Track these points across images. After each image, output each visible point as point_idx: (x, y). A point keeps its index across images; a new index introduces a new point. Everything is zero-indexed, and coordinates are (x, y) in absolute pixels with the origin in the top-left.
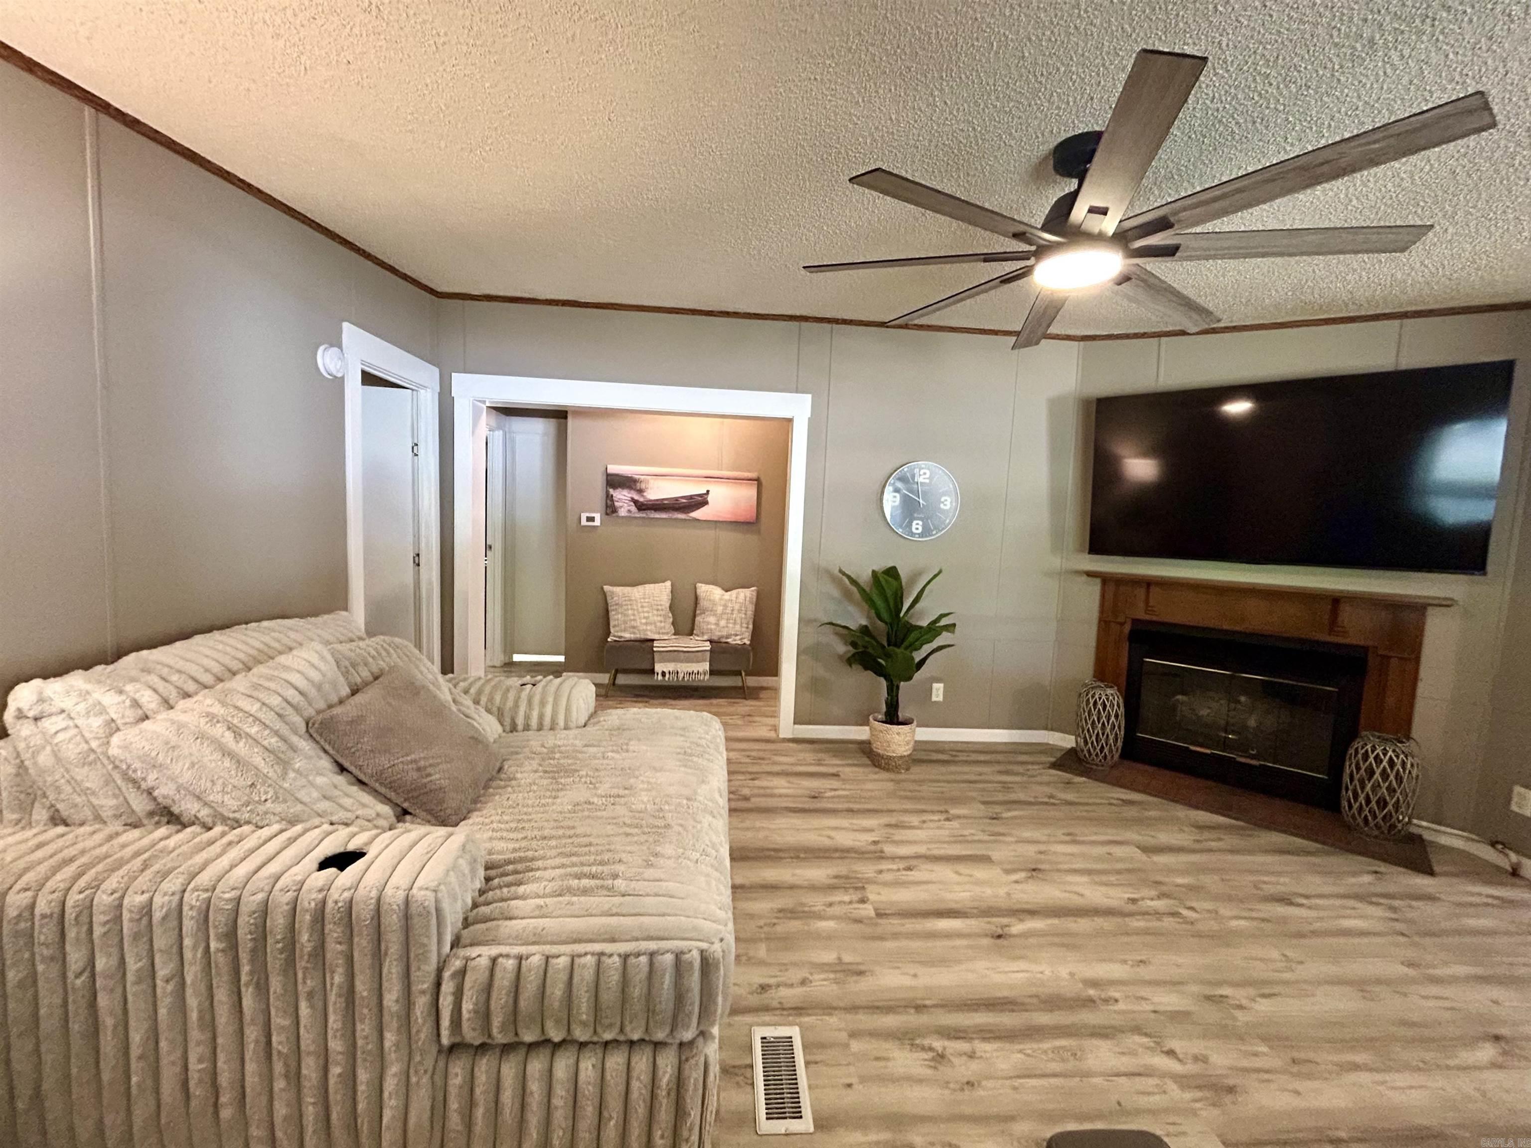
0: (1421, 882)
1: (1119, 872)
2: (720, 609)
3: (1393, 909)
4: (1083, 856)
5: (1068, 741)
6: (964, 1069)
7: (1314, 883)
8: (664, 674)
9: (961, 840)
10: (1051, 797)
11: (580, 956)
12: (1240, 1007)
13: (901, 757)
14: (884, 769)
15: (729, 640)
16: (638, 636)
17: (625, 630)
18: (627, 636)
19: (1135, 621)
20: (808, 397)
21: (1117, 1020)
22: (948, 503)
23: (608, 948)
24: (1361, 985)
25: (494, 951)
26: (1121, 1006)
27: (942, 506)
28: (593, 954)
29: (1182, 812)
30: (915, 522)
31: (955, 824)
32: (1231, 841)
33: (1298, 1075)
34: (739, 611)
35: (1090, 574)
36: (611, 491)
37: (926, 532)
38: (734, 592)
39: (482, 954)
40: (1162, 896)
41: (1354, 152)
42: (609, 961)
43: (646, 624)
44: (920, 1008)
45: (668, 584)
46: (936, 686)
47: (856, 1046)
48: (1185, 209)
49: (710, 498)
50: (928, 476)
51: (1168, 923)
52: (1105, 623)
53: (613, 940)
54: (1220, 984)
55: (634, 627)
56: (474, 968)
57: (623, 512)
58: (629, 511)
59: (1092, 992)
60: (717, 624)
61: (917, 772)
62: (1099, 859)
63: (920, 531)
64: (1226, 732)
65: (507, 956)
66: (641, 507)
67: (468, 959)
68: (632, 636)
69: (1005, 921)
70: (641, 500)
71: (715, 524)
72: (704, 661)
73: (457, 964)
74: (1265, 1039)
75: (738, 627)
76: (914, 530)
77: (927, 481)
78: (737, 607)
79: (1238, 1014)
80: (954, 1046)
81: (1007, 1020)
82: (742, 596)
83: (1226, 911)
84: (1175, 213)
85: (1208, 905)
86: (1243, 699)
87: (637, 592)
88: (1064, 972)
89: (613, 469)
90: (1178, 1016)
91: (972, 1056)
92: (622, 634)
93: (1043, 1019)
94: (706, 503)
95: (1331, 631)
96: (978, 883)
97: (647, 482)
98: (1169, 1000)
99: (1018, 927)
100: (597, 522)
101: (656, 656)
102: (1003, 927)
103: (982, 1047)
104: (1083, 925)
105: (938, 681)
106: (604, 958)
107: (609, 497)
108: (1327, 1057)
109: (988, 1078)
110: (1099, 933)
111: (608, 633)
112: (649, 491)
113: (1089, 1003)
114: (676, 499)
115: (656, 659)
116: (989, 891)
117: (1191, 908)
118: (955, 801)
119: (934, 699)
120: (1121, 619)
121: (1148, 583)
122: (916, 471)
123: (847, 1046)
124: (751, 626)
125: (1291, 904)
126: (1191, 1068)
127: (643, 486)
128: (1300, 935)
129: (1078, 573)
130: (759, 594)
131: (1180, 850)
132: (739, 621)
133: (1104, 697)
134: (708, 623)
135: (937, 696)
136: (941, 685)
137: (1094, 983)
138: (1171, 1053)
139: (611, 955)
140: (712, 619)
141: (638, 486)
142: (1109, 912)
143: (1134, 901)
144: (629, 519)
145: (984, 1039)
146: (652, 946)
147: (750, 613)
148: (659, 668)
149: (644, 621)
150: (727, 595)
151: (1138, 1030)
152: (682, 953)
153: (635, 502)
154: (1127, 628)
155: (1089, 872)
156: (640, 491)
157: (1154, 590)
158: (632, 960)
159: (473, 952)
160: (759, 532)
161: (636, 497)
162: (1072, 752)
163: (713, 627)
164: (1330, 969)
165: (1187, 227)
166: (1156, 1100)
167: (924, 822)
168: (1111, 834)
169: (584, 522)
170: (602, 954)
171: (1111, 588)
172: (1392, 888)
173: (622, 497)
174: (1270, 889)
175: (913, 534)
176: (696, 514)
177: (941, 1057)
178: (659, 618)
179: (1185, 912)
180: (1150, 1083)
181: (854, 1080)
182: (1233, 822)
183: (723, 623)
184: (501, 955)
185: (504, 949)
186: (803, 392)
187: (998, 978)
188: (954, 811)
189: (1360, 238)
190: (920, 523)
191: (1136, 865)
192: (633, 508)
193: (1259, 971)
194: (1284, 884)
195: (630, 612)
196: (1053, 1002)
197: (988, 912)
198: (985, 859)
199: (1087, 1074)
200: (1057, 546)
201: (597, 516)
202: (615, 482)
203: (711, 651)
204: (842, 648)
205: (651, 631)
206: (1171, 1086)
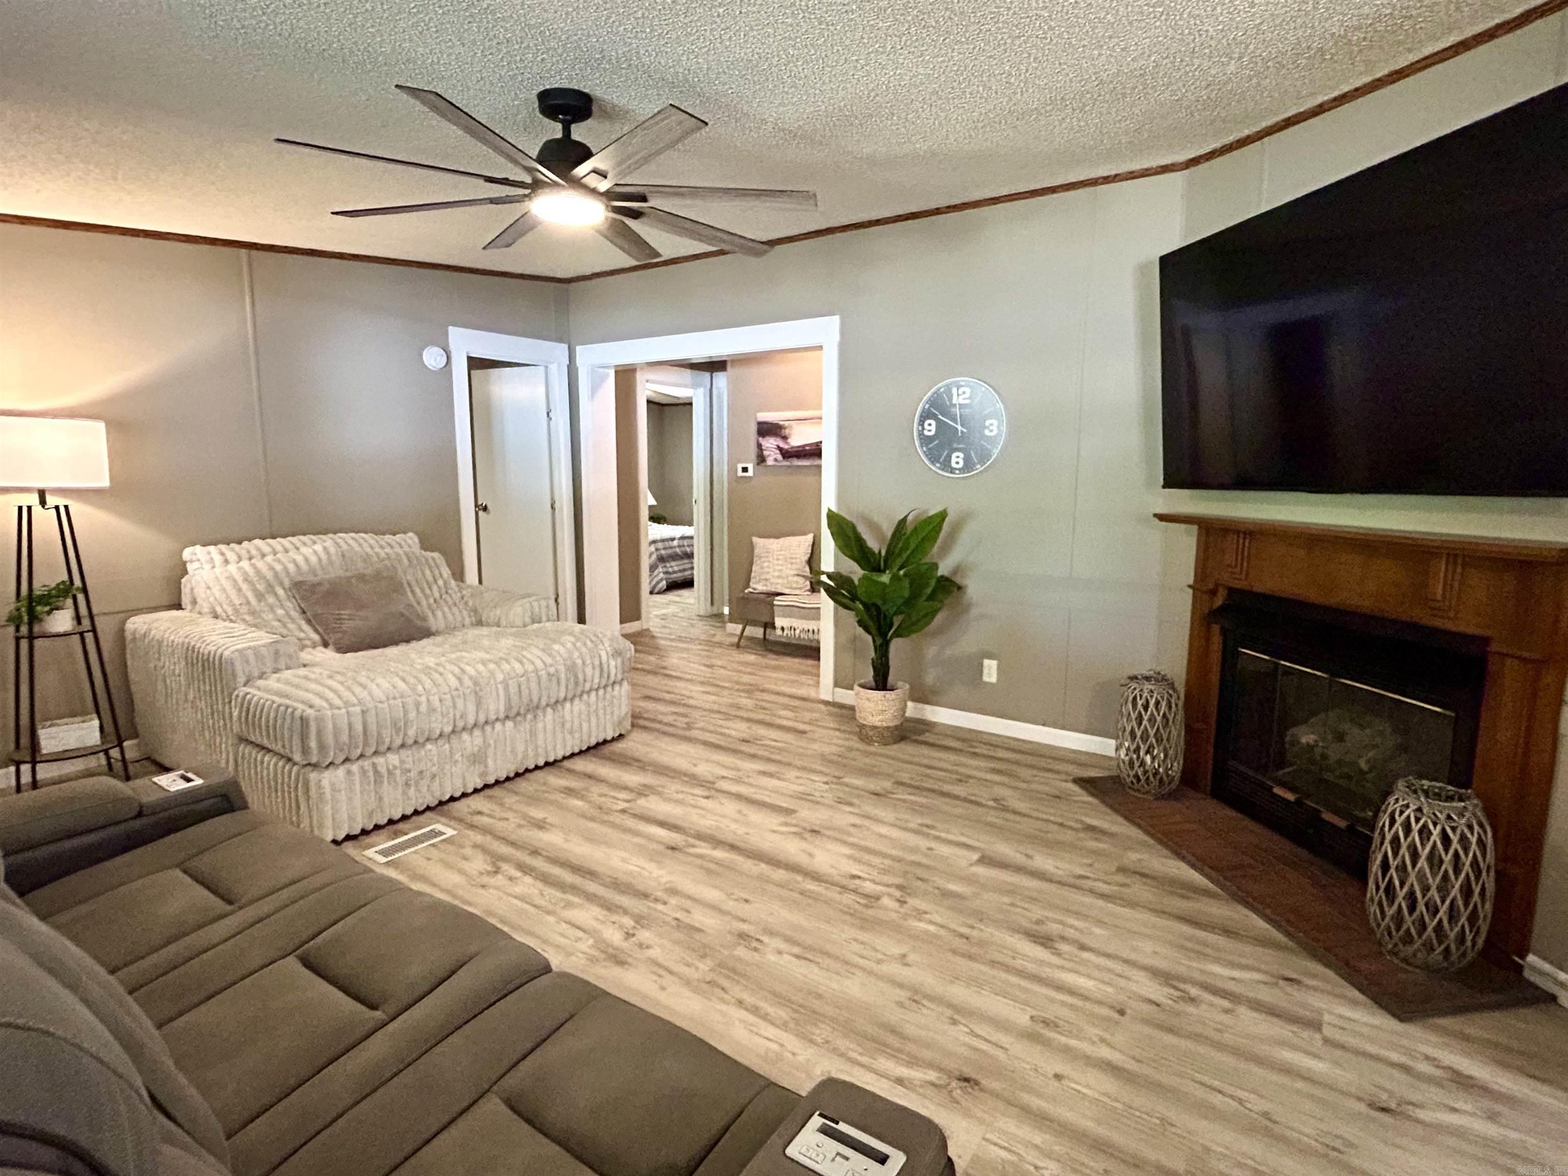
8: (783, 629)
18: (761, 588)
19: (1227, 588)
20: (836, 319)
22: (994, 428)
27: (987, 432)
30: (954, 455)
37: (968, 465)
43: (779, 577)
46: (986, 662)
50: (967, 395)
55: (766, 580)
57: (770, 462)
63: (961, 465)
68: (764, 589)
76: (954, 465)
77: (967, 401)
92: (758, 586)
97: (790, 427)
100: (750, 473)
101: (779, 610)
105: (990, 657)
107: (759, 446)
111: (748, 584)
115: (776, 613)
119: (986, 678)
120: (1210, 584)
122: (953, 390)
127: (787, 432)
135: (990, 675)
136: (994, 663)
148: (779, 622)
149: (776, 574)
154: (1219, 600)
156: (785, 438)
161: (782, 445)
169: (740, 473)
173: (770, 443)
175: (952, 471)
182: (1211, 885)
190: (961, 455)
192: (779, 457)
195: (766, 564)
201: (750, 467)
202: (767, 430)
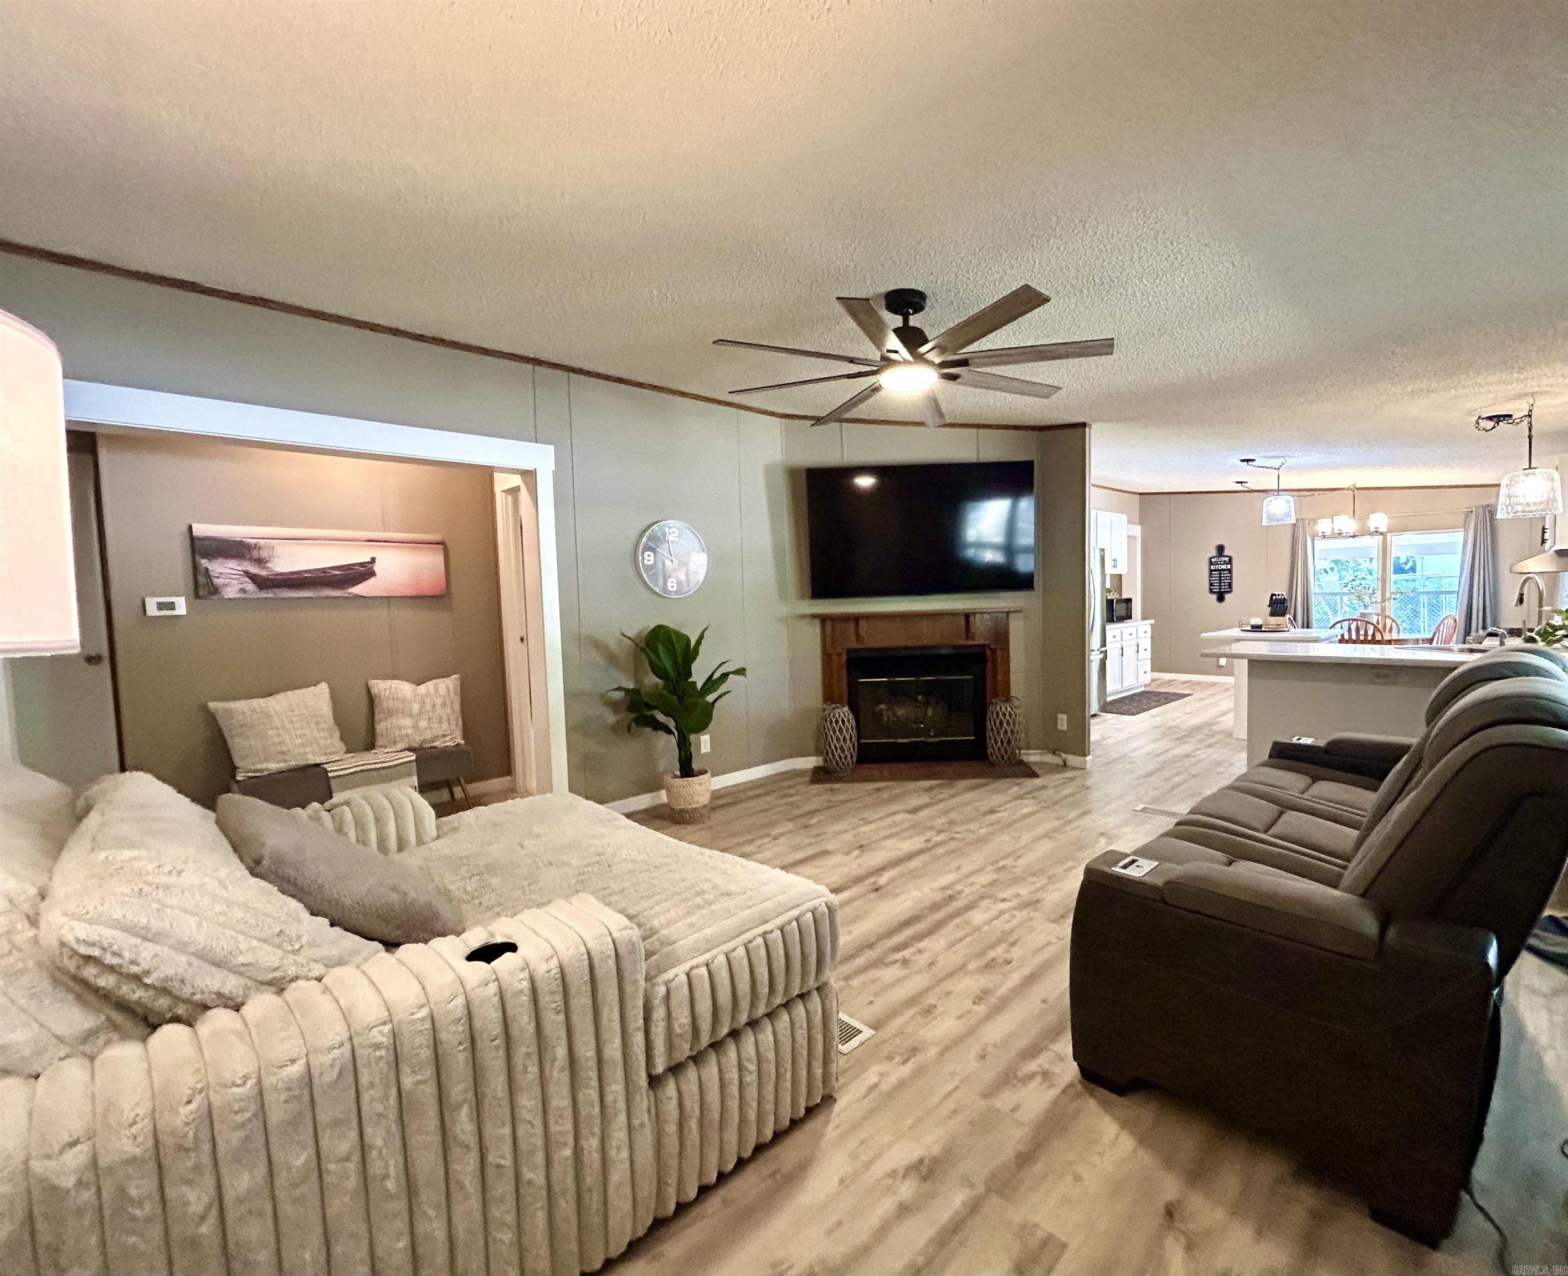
0: (1036, 782)
1: (906, 830)
2: (416, 708)
3: (1034, 798)
4: (879, 829)
5: (810, 762)
6: (923, 960)
7: (996, 800)
9: (796, 848)
10: (829, 801)
11: (750, 942)
12: (1015, 867)
13: (705, 806)
14: (688, 823)
15: (435, 744)
16: (293, 763)
17: (267, 760)
18: (274, 766)
19: (848, 650)
20: (552, 447)
21: (972, 898)
23: (767, 927)
24: (1047, 835)
25: (686, 967)
26: (967, 891)
28: (759, 935)
29: (912, 785)
31: (783, 839)
32: (947, 792)
33: (1053, 883)
34: (444, 705)
35: (814, 616)
36: (204, 563)
37: (681, 589)
38: (430, 685)
39: (677, 974)
40: (939, 832)
41: (1062, 350)
42: (774, 935)
43: (303, 745)
44: (870, 946)
45: (324, 687)
46: (703, 738)
47: (855, 982)
48: (980, 357)
49: (377, 568)
50: (676, 534)
51: (953, 845)
52: (827, 657)
53: (766, 922)
54: (997, 862)
55: (283, 753)
56: (677, 987)
57: (231, 593)
58: (243, 590)
59: (949, 892)
60: (415, 727)
61: (719, 816)
62: (891, 826)
63: (675, 588)
64: (916, 723)
65: (697, 966)
66: (262, 583)
67: (667, 983)
68: (282, 766)
69: (872, 880)
70: (264, 573)
71: (388, 600)
72: (410, 775)
73: (662, 990)
74: (1034, 875)
75: (445, 725)
76: (670, 588)
78: (439, 701)
79: (1015, 870)
80: (906, 953)
81: (920, 927)
82: (442, 690)
83: (973, 826)
84: (974, 358)
85: (964, 827)
86: (920, 697)
87: (277, 704)
88: (926, 890)
89: (201, 530)
90: (993, 883)
91: (920, 951)
92: (264, 766)
93: (938, 916)
94: (372, 574)
95: (967, 638)
96: (835, 867)
98: (985, 878)
99: (883, 880)
100: (180, 610)
101: (333, 782)
102: (874, 884)
103: (922, 945)
104: (914, 864)
106: (768, 936)
107: (200, 571)
108: (1059, 870)
109: (938, 956)
110: (925, 865)
111: (234, 769)
112: (276, 560)
113: (951, 898)
114: (324, 570)
115: (333, 788)
116: (846, 870)
117: (957, 833)
118: (771, 824)
119: (703, 751)
120: (839, 650)
121: (856, 619)
122: (667, 529)
123: (850, 987)
124: (460, 723)
125: (996, 812)
126: (1015, 902)
127: (264, 554)
128: (1010, 825)
129: (804, 616)
130: (462, 682)
131: (926, 806)
132: (445, 718)
133: (842, 715)
134: (400, 728)
135: (706, 748)
136: (707, 737)
137: (944, 889)
138: (1004, 900)
139: (772, 931)
140: (407, 722)
141: (255, 554)
142: (921, 852)
143: (928, 841)
144: (242, 602)
145: (920, 941)
146: (795, 912)
147: (457, 706)
149: (298, 742)
150: (422, 689)
151: (982, 898)
152: (816, 909)
153: (253, 578)
154: (844, 657)
155: (891, 836)
157: (863, 623)
158: (788, 928)
159: (670, 975)
160: (451, 608)
161: (254, 570)
162: (817, 770)
163: (409, 731)
164: (1032, 834)
165: (978, 367)
166: (1015, 922)
167: (760, 846)
168: (884, 811)
169: (152, 610)
170: (765, 933)
171: (829, 625)
172: (1029, 789)
174: (982, 809)
175: (670, 593)
176: (358, 590)
177: (905, 962)
178: (322, 734)
179: (957, 836)
180: (1006, 916)
181: (871, 998)
183: (423, 724)
184: (692, 968)
185: (694, 962)
186: (545, 443)
187: (898, 910)
188: (774, 832)
189: (1035, 388)
191: (912, 823)
192: (250, 587)
193: (1008, 848)
194: (987, 804)
195: (271, 732)
196: (935, 907)
197: (858, 880)
198: (825, 853)
199: (978, 929)
200: (783, 598)
201: (180, 601)
202: (209, 548)
203: (417, 760)
204: (611, 718)
205: (313, 753)
206: (1016, 913)
